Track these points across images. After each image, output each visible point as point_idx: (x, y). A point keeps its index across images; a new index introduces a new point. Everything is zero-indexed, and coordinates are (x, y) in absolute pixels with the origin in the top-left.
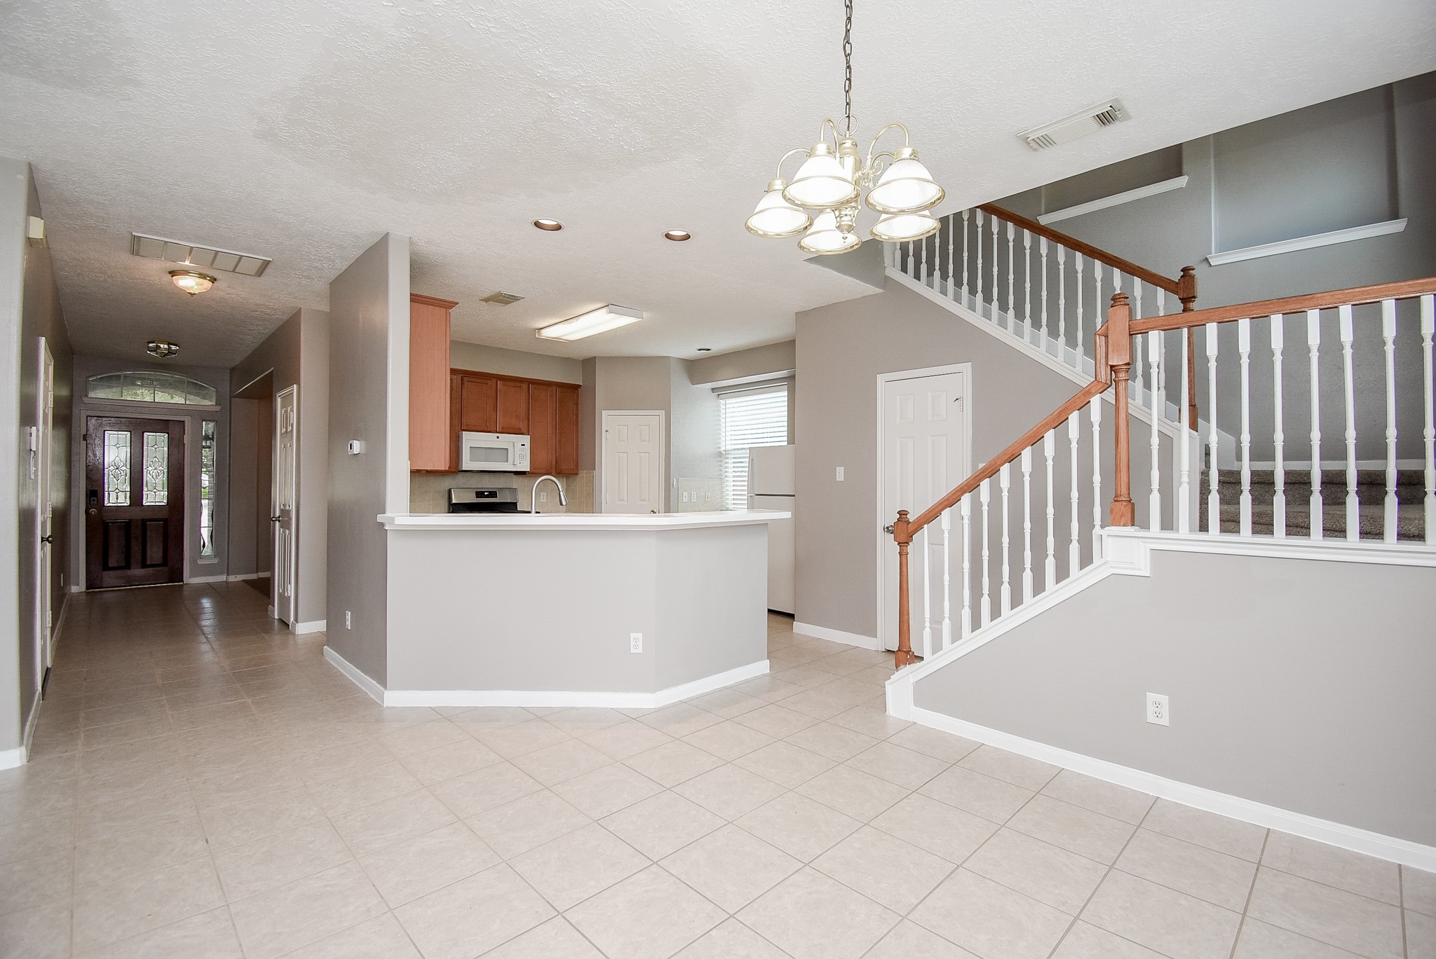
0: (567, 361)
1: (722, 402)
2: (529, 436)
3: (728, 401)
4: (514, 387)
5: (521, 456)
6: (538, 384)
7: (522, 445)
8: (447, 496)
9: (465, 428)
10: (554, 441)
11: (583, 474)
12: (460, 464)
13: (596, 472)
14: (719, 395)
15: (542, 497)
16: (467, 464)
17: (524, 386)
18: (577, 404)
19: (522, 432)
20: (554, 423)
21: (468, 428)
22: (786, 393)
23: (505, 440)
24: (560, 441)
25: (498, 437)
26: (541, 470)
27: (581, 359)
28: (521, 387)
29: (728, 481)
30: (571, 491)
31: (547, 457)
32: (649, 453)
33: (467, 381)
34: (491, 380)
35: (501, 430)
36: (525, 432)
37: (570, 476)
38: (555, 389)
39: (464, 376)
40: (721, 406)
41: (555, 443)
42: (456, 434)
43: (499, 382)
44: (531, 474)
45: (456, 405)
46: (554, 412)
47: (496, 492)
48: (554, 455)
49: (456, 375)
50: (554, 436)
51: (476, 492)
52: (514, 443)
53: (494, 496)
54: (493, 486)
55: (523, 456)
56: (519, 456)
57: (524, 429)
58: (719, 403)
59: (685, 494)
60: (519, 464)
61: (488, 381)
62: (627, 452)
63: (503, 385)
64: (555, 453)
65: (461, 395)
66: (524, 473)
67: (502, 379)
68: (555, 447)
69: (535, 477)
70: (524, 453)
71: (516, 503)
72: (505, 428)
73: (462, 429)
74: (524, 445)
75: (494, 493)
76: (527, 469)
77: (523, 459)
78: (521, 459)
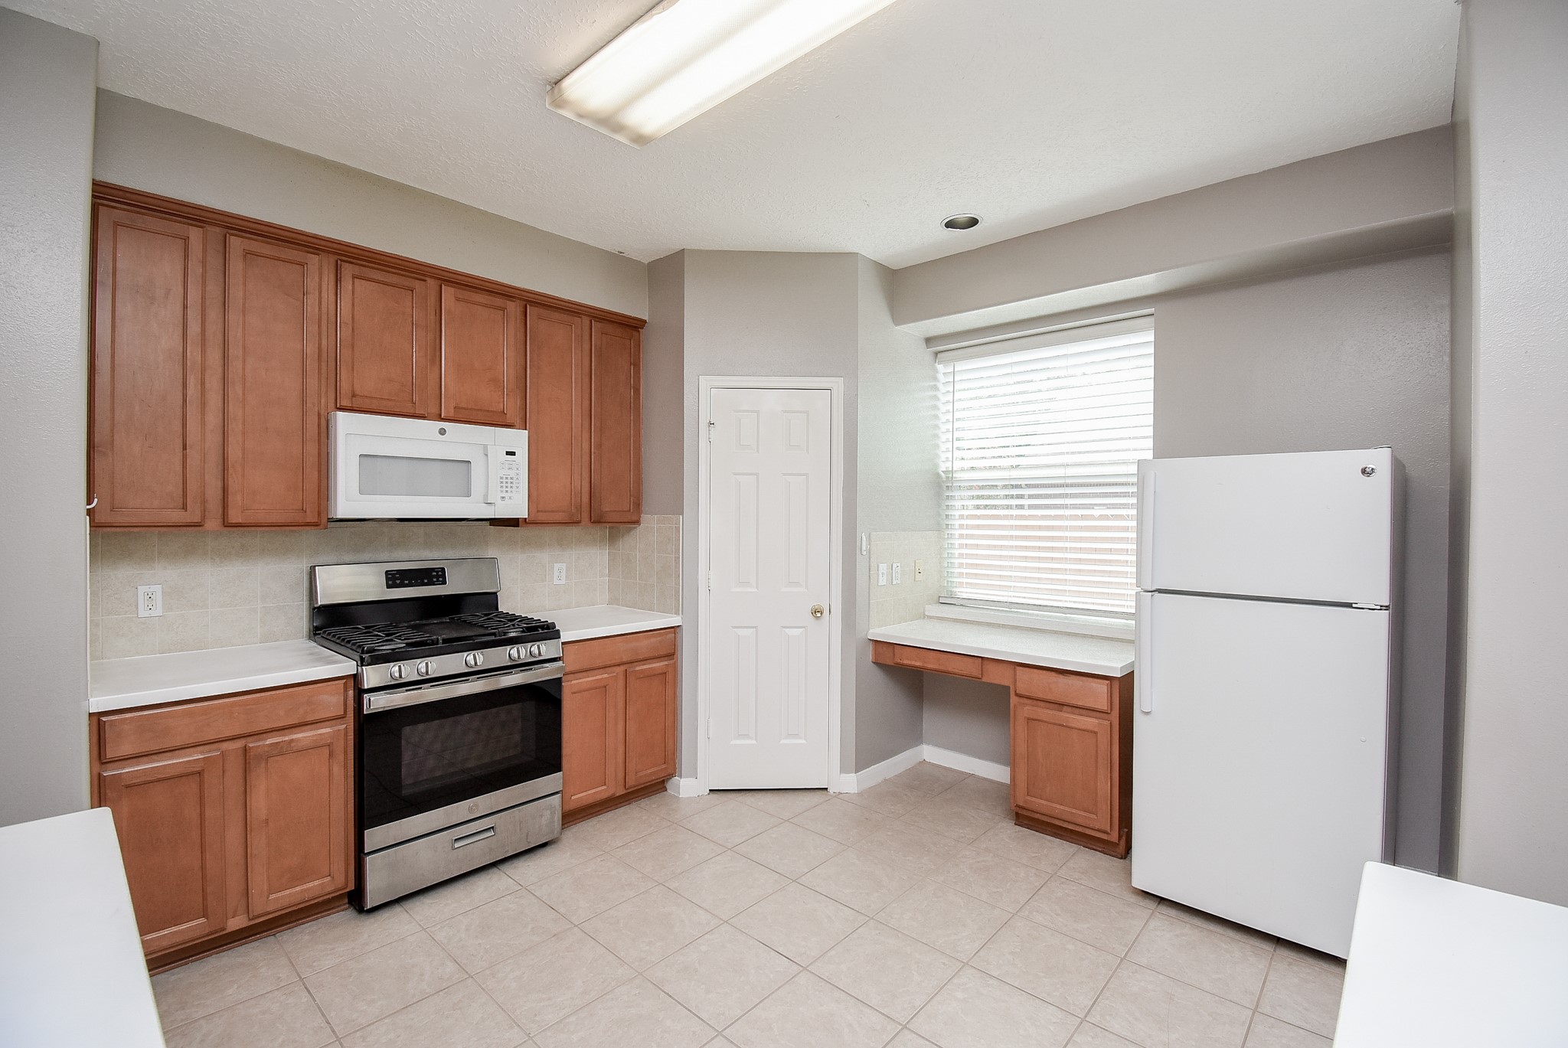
0: (617, 264)
1: (940, 367)
2: (527, 431)
3: (960, 366)
4: (485, 306)
5: (507, 483)
6: (548, 306)
7: (508, 453)
8: (304, 583)
9: (345, 403)
10: (586, 446)
11: (650, 521)
12: (331, 503)
13: (686, 517)
14: (936, 354)
15: (556, 574)
16: (351, 502)
17: (513, 307)
18: (637, 365)
19: (509, 421)
20: (586, 403)
21: (356, 404)
22: (1150, 337)
23: (462, 440)
24: (599, 446)
25: (442, 432)
26: (559, 517)
27: (646, 261)
28: (503, 309)
29: (951, 536)
30: (622, 560)
31: (568, 483)
32: (806, 475)
33: (354, 277)
34: (425, 281)
35: (452, 414)
36: (518, 421)
37: (621, 526)
38: (588, 322)
39: (342, 260)
40: (940, 377)
41: (588, 451)
42: (319, 418)
43: (448, 292)
44: (531, 525)
45: (320, 339)
46: (587, 380)
47: (443, 569)
48: (588, 479)
49: (318, 254)
50: (586, 435)
51: (387, 572)
52: (485, 447)
53: (438, 580)
54: (436, 555)
55: (509, 481)
56: (499, 480)
57: (513, 415)
58: (936, 371)
59: (883, 567)
60: (499, 502)
61: (417, 284)
62: (757, 475)
63: (458, 299)
64: (588, 475)
65: (334, 312)
66: (513, 523)
67: (452, 282)
68: (588, 462)
69: (547, 532)
70: (512, 473)
71: (495, 594)
72: (464, 409)
73: (333, 405)
74: (513, 454)
75: (437, 572)
76: (522, 513)
77: (509, 489)
78: (505, 489)
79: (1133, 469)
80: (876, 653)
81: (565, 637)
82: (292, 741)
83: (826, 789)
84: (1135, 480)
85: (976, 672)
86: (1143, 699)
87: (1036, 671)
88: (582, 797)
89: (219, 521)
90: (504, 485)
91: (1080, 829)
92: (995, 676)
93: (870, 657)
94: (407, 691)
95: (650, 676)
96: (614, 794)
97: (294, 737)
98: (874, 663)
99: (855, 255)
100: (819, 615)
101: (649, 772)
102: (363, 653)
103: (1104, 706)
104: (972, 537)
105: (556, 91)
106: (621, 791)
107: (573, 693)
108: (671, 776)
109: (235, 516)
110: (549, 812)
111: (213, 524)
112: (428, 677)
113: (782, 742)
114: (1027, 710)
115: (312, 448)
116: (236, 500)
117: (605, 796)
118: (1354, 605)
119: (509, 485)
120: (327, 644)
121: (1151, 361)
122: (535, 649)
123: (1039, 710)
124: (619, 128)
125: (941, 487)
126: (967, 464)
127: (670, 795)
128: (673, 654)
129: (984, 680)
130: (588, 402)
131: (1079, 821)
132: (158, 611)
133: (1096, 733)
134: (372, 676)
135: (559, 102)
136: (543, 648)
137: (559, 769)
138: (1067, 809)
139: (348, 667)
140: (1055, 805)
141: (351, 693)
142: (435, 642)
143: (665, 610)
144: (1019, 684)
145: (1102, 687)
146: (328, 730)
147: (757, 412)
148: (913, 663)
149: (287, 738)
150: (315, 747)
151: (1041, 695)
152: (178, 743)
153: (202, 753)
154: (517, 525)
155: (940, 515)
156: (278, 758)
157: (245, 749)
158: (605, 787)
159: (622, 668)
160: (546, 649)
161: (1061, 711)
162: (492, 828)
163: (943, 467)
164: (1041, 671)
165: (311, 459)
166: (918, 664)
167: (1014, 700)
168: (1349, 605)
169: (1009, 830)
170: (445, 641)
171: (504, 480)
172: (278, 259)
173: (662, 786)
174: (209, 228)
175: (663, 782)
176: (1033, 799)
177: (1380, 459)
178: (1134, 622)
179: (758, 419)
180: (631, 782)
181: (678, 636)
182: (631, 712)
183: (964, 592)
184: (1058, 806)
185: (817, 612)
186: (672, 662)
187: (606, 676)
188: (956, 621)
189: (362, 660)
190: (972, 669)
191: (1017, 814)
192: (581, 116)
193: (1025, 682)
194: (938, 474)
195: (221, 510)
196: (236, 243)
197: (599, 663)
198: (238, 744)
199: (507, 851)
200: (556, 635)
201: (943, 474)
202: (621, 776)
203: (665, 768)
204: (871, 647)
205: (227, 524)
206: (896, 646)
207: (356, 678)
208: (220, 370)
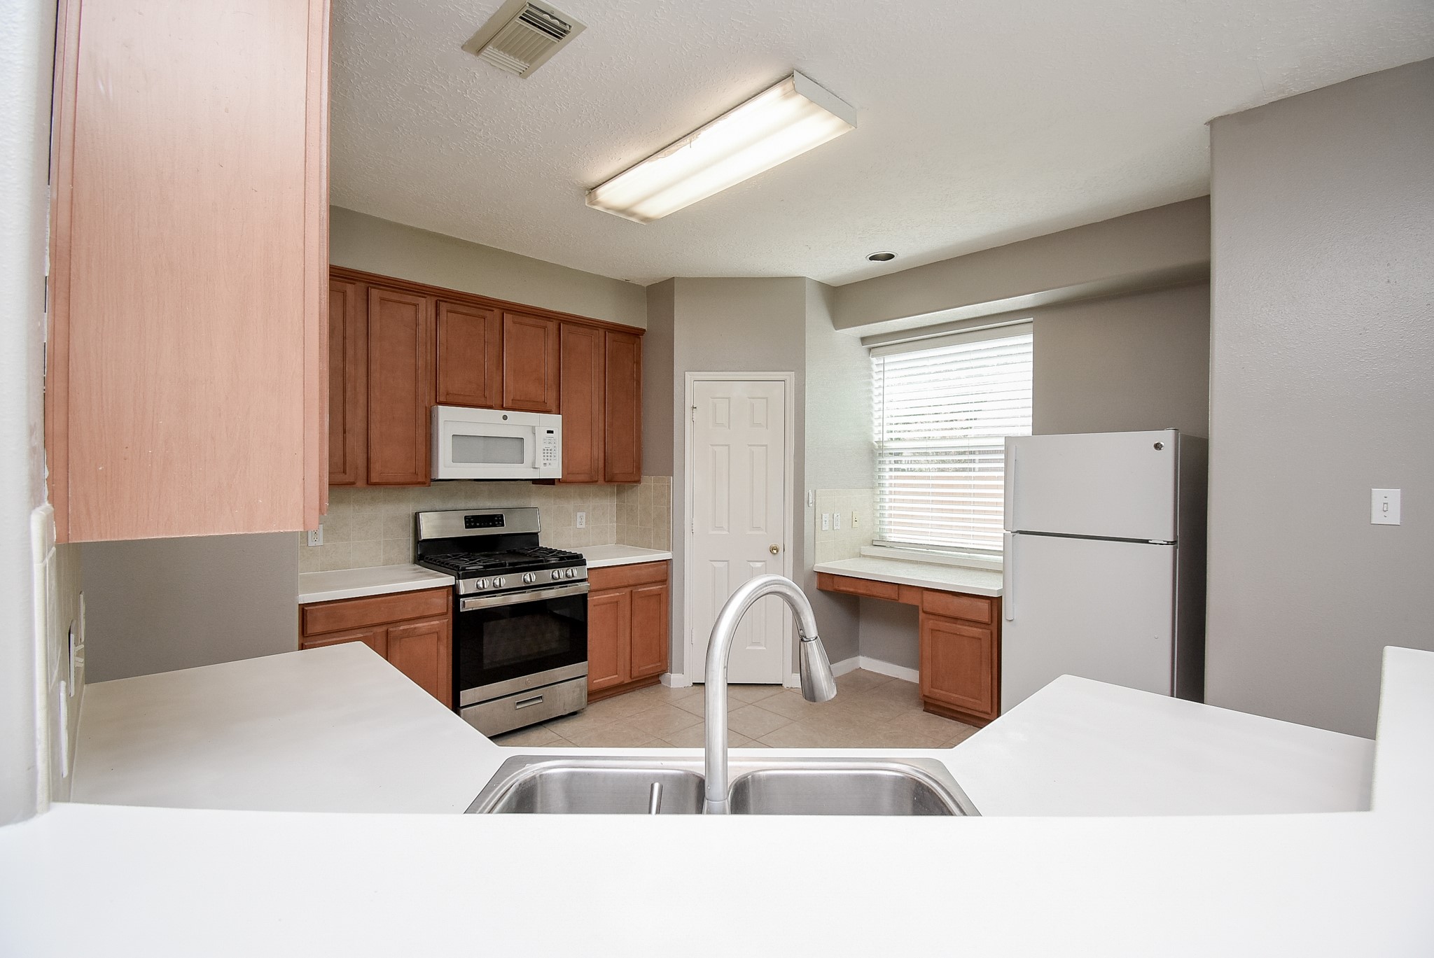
0: (624, 288)
1: (874, 360)
2: (560, 417)
3: (888, 359)
4: (533, 326)
6: (575, 324)
7: (549, 432)
8: (412, 524)
9: (442, 399)
10: (601, 425)
11: (648, 481)
12: (434, 469)
13: (676, 478)
14: (870, 349)
15: (579, 520)
16: (447, 467)
17: (552, 326)
18: (638, 363)
19: (548, 408)
21: (450, 399)
22: (1029, 339)
23: (518, 423)
24: (610, 424)
25: (505, 418)
26: (581, 478)
27: (645, 285)
28: (545, 328)
29: (882, 493)
30: (627, 510)
31: (591, 452)
32: (766, 446)
33: (448, 311)
34: (493, 311)
35: (510, 405)
36: (554, 408)
37: (626, 485)
38: (603, 334)
39: (440, 301)
40: (874, 367)
41: (603, 428)
42: (426, 410)
43: (507, 317)
44: (564, 484)
45: (426, 356)
46: (602, 375)
47: (502, 516)
48: (602, 450)
49: (425, 297)
50: (601, 417)
51: (465, 517)
52: (533, 428)
53: (499, 524)
54: (496, 505)
55: (549, 451)
56: (542, 451)
57: (552, 403)
58: (870, 363)
59: (826, 517)
60: (542, 466)
61: (488, 314)
62: (728, 445)
63: (514, 323)
64: (603, 446)
65: (435, 337)
66: (550, 482)
67: (513, 311)
68: (603, 436)
69: (571, 489)
70: (551, 446)
71: (536, 534)
72: (518, 400)
73: (434, 401)
74: (552, 432)
75: (498, 517)
76: (557, 474)
77: (549, 458)
78: (546, 458)
79: (1002, 441)
80: (820, 583)
81: (590, 564)
82: (415, 628)
83: (781, 684)
84: (1003, 449)
85: (894, 596)
86: (1008, 612)
87: (938, 594)
88: (601, 681)
89: (365, 481)
90: (546, 454)
91: (969, 712)
92: (908, 599)
93: (815, 585)
94: (487, 597)
95: (649, 596)
96: (623, 682)
97: (417, 625)
98: (819, 590)
99: (803, 278)
100: (775, 551)
101: (647, 668)
102: (459, 570)
103: (986, 619)
104: (899, 493)
105: (592, 196)
106: (628, 680)
107: (594, 606)
108: (665, 671)
109: (374, 479)
110: (579, 689)
111: (361, 483)
112: (501, 588)
113: (747, 648)
114: (931, 623)
115: (421, 431)
116: (376, 467)
117: (617, 682)
118: (1150, 542)
119: (549, 455)
120: (430, 565)
121: (1030, 357)
122: (570, 573)
123: (941, 623)
124: (633, 214)
125: (874, 454)
126: (894, 436)
127: (664, 686)
128: (666, 580)
129: (900, 601)
130: (603, 393)
131: (969, 705)
132: (320, 543)
133: (980, 639)
134: (465, 586)
135: (594, 202)
136: (575, 572)
137: (586, 659)
138: (959, 696)
139: (448, 580)
140: (950, 694)
141: (451, 598)
142: (504, 565)
143: (660, 548)
144: (925, 604)
145: (985, 605)
146: (437, 622)
147: (729, 398)
148: (848, 589)
149: (412, 626)
150: (429, 633)
151: (941, 612)
152: (349, 625)
153: (362, 633)
154: (553, 484)
155: (873, 476)
156: (407, 639)
157: (387, 632)
158: (616, 676)
159: (628, 590)
160: (576, 572)
161: (956, 624)
162: (541, 697)
163: (876, 438)
164: (943, 595)
165: (421, 439)
166: (852, 590)
167: (921, 615)
168: (1146, 542)
169: (918, 716)
170: (510, 564)
171: (546, 451)
172: (400, 302)
173: (657, 680)
174: (358, 283)
175: (658, 676)
176: (936, 691)
177: (1167, 437)
178: (1002, 557)
179: (729, 403)
180: (635, 674)
181: (670, 567)
182: (635, 622)
183: (892, 537)
184: (954, 695)
185: (774, 550)
186: (665, 586)
187: (618, 594)
188: (884, 559)
189: (459, 575)
190: (892, 593)
191: (925, 702)
192: (608, 209)
193: (930, 602)
194: (872, 444)
195: (366, 474)
196: (375, 293)
197: (612, 585)
198: (384, 628)
199: (551, 715)
200: (583, 563)
201: (875, 443)
202: (628, 668)
203: (661, 666)
204: (816, 578)
205: (369, 482)
206: (836, 578)
207: (455, 588)
208: (365, 379)
